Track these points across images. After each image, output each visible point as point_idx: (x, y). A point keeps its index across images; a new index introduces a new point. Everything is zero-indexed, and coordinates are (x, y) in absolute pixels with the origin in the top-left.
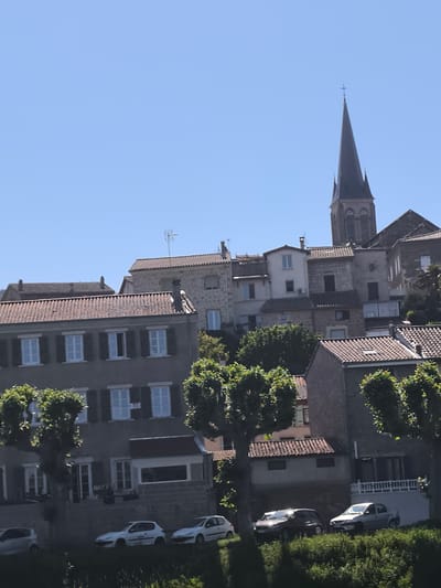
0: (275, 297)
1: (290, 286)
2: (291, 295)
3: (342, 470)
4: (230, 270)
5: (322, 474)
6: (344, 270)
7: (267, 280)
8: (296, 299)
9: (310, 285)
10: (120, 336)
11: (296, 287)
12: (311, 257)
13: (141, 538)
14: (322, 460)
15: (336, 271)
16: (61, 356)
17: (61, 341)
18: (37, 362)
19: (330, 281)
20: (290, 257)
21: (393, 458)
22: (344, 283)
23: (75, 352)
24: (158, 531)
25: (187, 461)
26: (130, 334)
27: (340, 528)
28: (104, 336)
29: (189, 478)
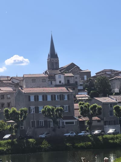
0: (57, 84)
1: (60, 82)
2: (60, 84)
3: (102, 123)
4: (48, 78)
5: (99, 124)
6: (72, 79)
7: (55, 80)
8: (62, 85)
9: (65, 82)
10: (58, 96)
11: (62, 82)
12: (65, 76)
13: (72, 135)
14: (98, 121)
15: (70, 79)
16: (47, 99)
17: (46, 96)
18: (42, 100)
19: (68, 81)
20: (60, 75)
21: (111, 121)
22: (72, 82)
23: (49, 99)
24: (75, 134)
25: (74, 121)
26: (60, 96)
27: (110, 134)
28: (55, 96)
29: (74, 124)
